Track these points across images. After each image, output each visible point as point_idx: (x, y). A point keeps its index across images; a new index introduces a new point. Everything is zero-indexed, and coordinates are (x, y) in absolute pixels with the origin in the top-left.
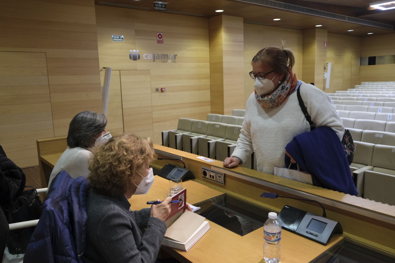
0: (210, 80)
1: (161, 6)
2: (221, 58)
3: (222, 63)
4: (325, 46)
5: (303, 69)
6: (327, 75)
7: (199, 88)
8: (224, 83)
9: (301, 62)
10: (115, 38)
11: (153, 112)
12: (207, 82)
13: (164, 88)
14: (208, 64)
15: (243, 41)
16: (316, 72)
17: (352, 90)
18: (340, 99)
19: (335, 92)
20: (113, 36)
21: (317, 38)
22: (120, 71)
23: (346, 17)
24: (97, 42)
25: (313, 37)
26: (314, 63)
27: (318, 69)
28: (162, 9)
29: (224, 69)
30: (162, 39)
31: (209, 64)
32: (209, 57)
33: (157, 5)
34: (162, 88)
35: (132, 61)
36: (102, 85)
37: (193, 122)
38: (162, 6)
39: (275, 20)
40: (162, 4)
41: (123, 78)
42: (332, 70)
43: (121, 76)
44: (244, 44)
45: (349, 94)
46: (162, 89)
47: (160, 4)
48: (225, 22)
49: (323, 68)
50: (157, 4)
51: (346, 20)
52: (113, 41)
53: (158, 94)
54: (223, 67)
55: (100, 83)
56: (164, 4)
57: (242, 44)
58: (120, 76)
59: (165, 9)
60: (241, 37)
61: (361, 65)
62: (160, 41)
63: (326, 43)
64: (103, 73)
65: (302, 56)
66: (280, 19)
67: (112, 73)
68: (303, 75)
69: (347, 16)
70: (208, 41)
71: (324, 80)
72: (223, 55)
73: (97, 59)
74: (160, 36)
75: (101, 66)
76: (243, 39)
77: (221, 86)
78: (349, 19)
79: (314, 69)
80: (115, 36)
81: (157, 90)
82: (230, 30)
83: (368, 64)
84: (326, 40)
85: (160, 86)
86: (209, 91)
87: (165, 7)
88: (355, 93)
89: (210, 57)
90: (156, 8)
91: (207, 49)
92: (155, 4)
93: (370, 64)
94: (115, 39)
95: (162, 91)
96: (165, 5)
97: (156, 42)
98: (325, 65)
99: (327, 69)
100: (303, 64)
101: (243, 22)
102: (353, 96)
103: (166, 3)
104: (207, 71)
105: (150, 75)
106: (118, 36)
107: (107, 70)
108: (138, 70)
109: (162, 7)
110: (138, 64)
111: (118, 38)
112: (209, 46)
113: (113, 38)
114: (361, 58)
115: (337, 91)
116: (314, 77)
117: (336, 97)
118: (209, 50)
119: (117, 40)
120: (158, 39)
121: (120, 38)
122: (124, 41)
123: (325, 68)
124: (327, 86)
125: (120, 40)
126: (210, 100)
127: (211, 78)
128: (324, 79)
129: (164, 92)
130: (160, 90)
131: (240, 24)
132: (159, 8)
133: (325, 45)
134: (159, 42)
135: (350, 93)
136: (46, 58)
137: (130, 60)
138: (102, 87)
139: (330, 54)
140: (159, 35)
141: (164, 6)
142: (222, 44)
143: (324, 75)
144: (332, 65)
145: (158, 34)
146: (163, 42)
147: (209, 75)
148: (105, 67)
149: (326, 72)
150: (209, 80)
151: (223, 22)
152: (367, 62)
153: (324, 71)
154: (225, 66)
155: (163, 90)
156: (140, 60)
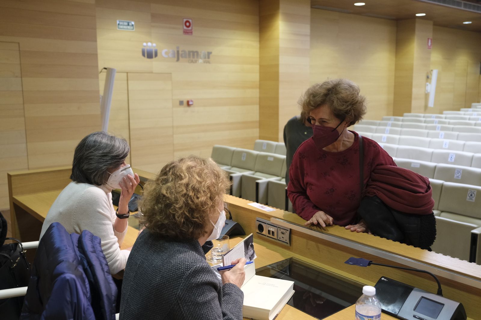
2: (277, 58)
3: (277, 66)
4: (429, 45)
5: (396, 77)
6: (431, 88)
7: (243, 102)
8: (281, 96)
9: (393, 67)
10: (121, 25)
11: (175, 135)
12: (255, 93)
13: (192, 101)
14: (257, 67)
15: (309, 34)
16: (415, 82)
17: (468, 111)
18: (449, 123)
19: (441, 113)
20: (119, 21)
21: (417, 33)
22: (128, 74)
23: (461, 2)
24: (95, 29)
25: (412, 30)
26: (411, 69)
27: (418, 79)
29: (280, 74)
30: (190, 28)
32: (257, 55)
34: (189, 100)
35: (146, 59)
36: (102, 93)
37: (233, 152)
39: (356, 4)
41: (133, 85)
42: (438, 80)
43: (129, 82)
44: (310, 39)
45: (463, 116)
46: (188, 102)
48: (284, 5)
49: (425, 77)
51: (461, 7)
52: (118, 29)
53: (182, 109)
54: (280, 72)
55: (98, 92)
57: (308, 39)
58: (126, 82)
60: (306, 29)
62: (188, 32)
63: (430, 41)
64: (103, 76)
65: (395, 59)
66: (363, 4)
67: (117, 76)
68: (395, 87)
69: (463, 2)
70: (258, 34)
71: (427, 95)
72: (280, 54)
73: (96, 55)
74: (188, 24)
75: (101, 65)
76: (309, 31)
77: (276, 99)
78: (465, 5)
79: (411, 77)
80: (121, 22)
81: (181, 103)
82: (291, 18)
84: (430, 35)
85: (185, 98)
86: (258, 106)
88: (472, 115)
89: (260, 57)
94: (121, 27)
95: (188, 104)
97: (181, 32)
98: (428, 73)
99: (431, 79)
100: (395, 70)
101: (309, 7)
102: (469, 119)
104: (256, 77)
105: (172, 81)
106: (126, 22)
107: (110, 71)
108: (154, 72)
110: (155, 64)
111: (126, 25)
112: (259, 40)
113: (119, 25)
114: (480, 63)
115: (445, 112)
116: (411, 89)
117: (444, 120)
118: (258, 45)
119: (125, 27)
120: (185, 28)
121: (128, 25)
122: (134, 30)
123: (428, 77)
124: (431, 104)
125: (129, 27)
126: (258, 119)
127: (261, 87)
128: (426, 92)
129: (192, 106)
130: (185, 103)
131: (306, 10)
133: (428, 42)
134: (186, 32)
135: (464, 114)
136: (19, 50)
137: (143, 57)
138: (101, 97)
139: (436, 56)
140: (187, 22)
142: (279, 38)
143: (425, 88)
144: (439, 74)
145: (185, 20)
146: (192, 33)
147: (258, 83)
148: (106, 67)
149: (430, 83)
150: (258, 90)
151: (281, 6)
153: (427, 81)
154: (282, 70)
155: (190, 103)
156: (157, 58)
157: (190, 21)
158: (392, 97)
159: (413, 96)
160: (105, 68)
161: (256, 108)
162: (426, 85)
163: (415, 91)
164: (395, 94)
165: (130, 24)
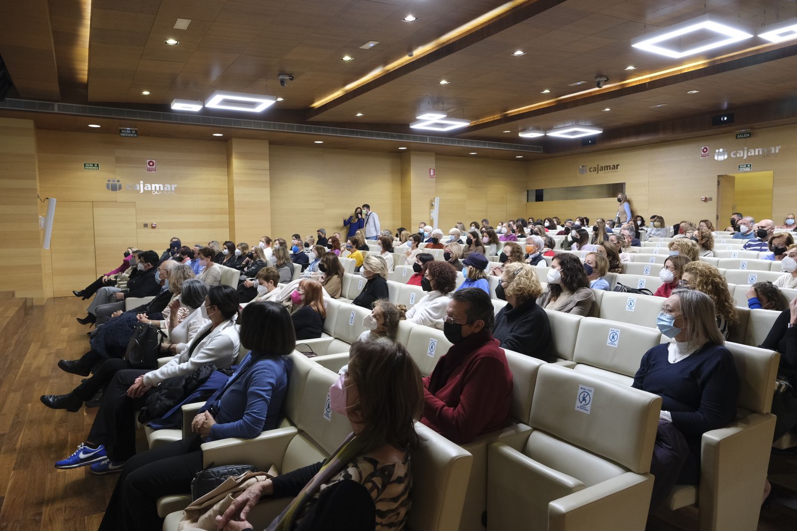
0: (228, 215)
1: (130, 132)
4: (432, 175)
7: (212, 226)
13: (156, 224)
15: (268, 168)
16: (414, 209)
20: (85, 164)
22: (94, 202)
28: (132, 135)
30: (155, 167)
32: (227, 188)
33: (124, 132)
34: (152, 223)
35: (110, 191)
38: (131, 132)
39: (315, 142)
40: (131, 131)
42: (440, 206)
43: (94, 208)
47: (129, 130)
48: (237, 146)
49: (428, 206)
50: (123, 130)
52: (84, 169)
53: (147, 230)
56: (134, 130)
59: (136, 135)
60: (265, 164)
61: (528, 201)
62: (151, 169)
63: (432, 171)
66: (323, 142)
68: (402, 213)
70: (227, 169)
71: (432, 221)
74: (151, 164)
76: (268, 166)
79: (410, 206)
81: (146, 225)
82: (244, 156)
83: (535, 200)
84: (433, 165)
85: (149, 222)
87: (136, 133)
90: (123, 135)
91: (225, 178)
92: (121, 130)
93: (537, 200)
94: (87, 168)
95: (153, 228)
96: (136, 131)
97: (145, 170)
98: (431, 201)
99: (435, 206)
100: (401, 198)
101: (268, 146)
103: (137, 129)
104: (227, 204)
105: (136, 208)
106: (91, 164)
108: (118, 201)
109: (131, 133)
110: (119, 196)
111: (92, 167)
112: (227, 174)
113: (85, 166)
114: (528, 191)
116: (411, 216)
118: (227, 180)
120: (149, 167)
122: (99, 170)
123: (431, 205)
125: (95, 168)
127: (229, 213)
128: (431, 219)
129: (156, 228)
130: (149, 226)
131: (264, 148)
132: (126, 135)
133: (430, 172)
134: (149, 170)
137: (108, 190)
141: (134, 132)
142: (233, 173)
143: (429, 214)
145: (149, 161)
146: (158, 170)
147: (228, 210)
151: (234, 146)
152: (534, 198)
153: (431, 208)
154: (237, 199)
155: (154, 226)
156: (121, 190)
157: (154, 161)
158: (399, 222)
159: (412, 222)
160: (48, 199)
161: (226, 231)
163: (415, 217)
164: (403, 220)
165: (96, 165)
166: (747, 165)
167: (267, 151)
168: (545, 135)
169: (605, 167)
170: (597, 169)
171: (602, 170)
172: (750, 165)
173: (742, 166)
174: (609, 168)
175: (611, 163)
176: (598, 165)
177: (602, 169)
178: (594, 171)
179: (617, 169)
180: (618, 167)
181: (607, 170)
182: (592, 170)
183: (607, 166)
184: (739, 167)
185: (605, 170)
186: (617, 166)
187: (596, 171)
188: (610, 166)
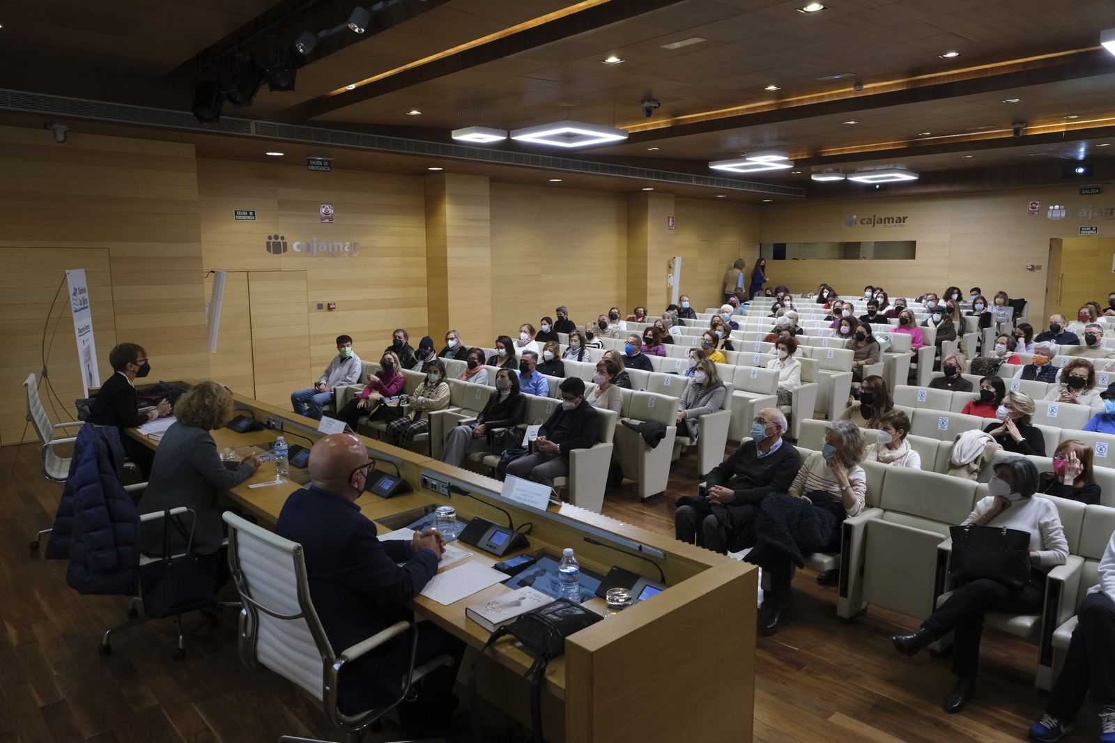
0: (426, 288)
1: (321, 163)
2: (445, 249)
3: (445, 259)
4: (670, 225)
5: (629, 266)
6: (675, 280)
7: (406, 304)
8: (450, 296)
9: (625, 254)
10: (239, 215)
11: (311, 347)
12: (423, 292)
13: (334, 304)
14: (423, 260)
15: (489, 218)
16: (650, 274)
20: (236, 211)
21: (651, 210)
22: (249, 273)
24: (200, 228)
25: (644, 208)
26: (645, 257)
27: (654, 269)
28: (324, 169)
29: (449, 269)
31: (425, 258)
32: (425, 246)
33: (313, 163)
34: (330, 302)
35: (271, 254)
36: (208, 300)
38: (323, 163)
39: (551, 181)
40: (322, 161)
41: (257, 287)
42: (683, 270)
43: (250, 283)
44: (491, 223)
46: (329, 305)
47: (319, 160)
48: (451, 186)
49: (665, 267)
50: (312, 160)
51: (692, 182)
52: (235, 220)
53: (324, 314)
54: (448, 266)
55: (204, 299)
56: (326, 161)
57: (488, 224)
58: (245, 283)
59: (329, 169)
60: (485, 212)
63: (671, 219)
64: (209, 281)
65: (626, 243)
66: (561, 180)
68: (628, 279)
69: (694, 175)
70: (424, 219)
71: (669, 290)
72: (448, 245)
73: (200, 258)
75: (207, 269)
76: (489, 215)
77: (445, 300)
78: (698, 180)
79: (645, 267)
81: (320, 307)
82: (460, 200)
84: (672, 212)
85: (325, 300)
86: (426, 308)
87: (329, 165)
89: (427, 248)
90: (312, 168)
91: (423, 231)
92: (309, 160)
93: (776, 258)
94: (240, 217)
95: (330, 309)
96: (329, 162)
97: (319, 219)
98: (669, 261)
99: (673, 269)
100: (628, 257)
101: (487, 185)
103: (330, 159)
104: (422, 272)
105: (307, 280)
106: (246, 211)
107: (217, 275)
108: (282, 270)
109: (323, 165)
110: (283, 261)
112: (425, 226)
113: (236, 214)
114: (762, 245)
116: (645, 282)
118: (425, 233)
119: (243, 217)
120: (324, 214)
122: (256, 220)
123: (669, 267)
125: (249, 217)
126: (427, 325)
127: (429, 284)
128: (667, 287)
129: (334, 309)
130: (325, 306)
131: (484, 189)
132: (317, 168)
133: (668, 222)
136: (109, 256)
137: (268, 253)
138: (206, 303)
139: (688, 238)
141: (326, 163)
142: (446, 225)
143: (666, 281)
144: (686, 261)
146: (332, 220)
147: (426, 280)
149: (672, 274)
151: (447, 186)
152: (772, 254)
153: (669, 272)
154: (451, 264)
155: (332, 307)
156: (286, 253)
158: (624, 292)
159: (648, 292)
160: (213, 272)
161: (424, 311)
162: (668, 277)
163: (651, 285)
164: (629, 288)
165: (251, 214)
166: (1092, 228)
167: (488, 194)
168: (846, 180)
169: (885, 219)
170: (873, 222)
171: (881, 223)
172: (1096, 228)
173: (1085, 229)
174: (891, 220)
175: (895, 215)
176: (875, 216)
177: (880, 221)
178: (867, 223)
179: (904, 222)
180: (906, 220)
181: (889, 223)
182: (864, 222)
183: (889, 219)
184: (1081, 230)
185: (885, 223)
186: (904, 218)
187: (871, 223)
188: (893, 218)
